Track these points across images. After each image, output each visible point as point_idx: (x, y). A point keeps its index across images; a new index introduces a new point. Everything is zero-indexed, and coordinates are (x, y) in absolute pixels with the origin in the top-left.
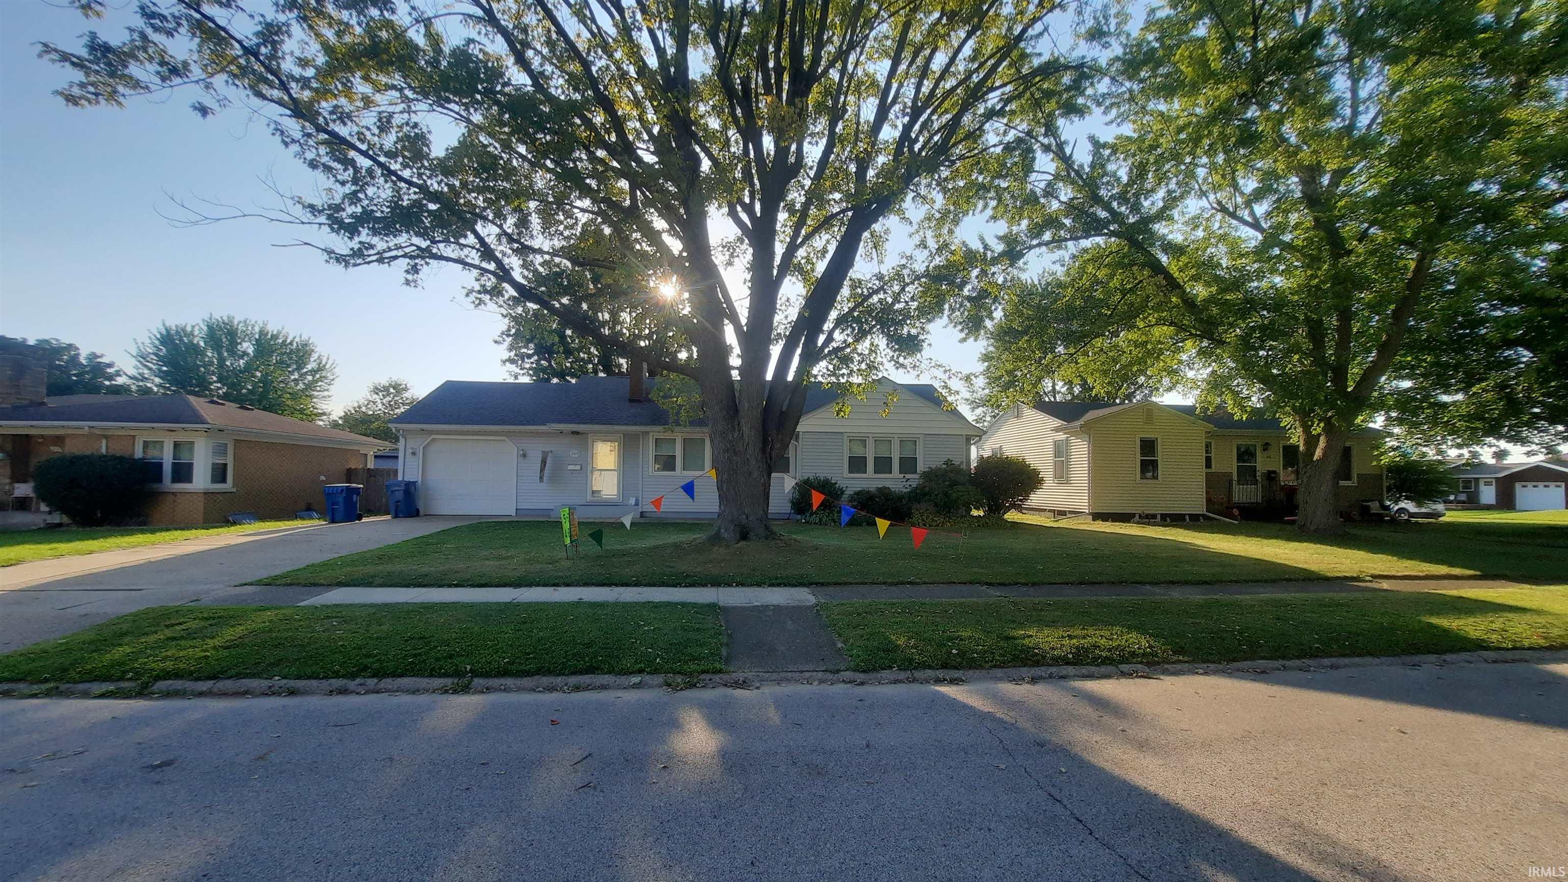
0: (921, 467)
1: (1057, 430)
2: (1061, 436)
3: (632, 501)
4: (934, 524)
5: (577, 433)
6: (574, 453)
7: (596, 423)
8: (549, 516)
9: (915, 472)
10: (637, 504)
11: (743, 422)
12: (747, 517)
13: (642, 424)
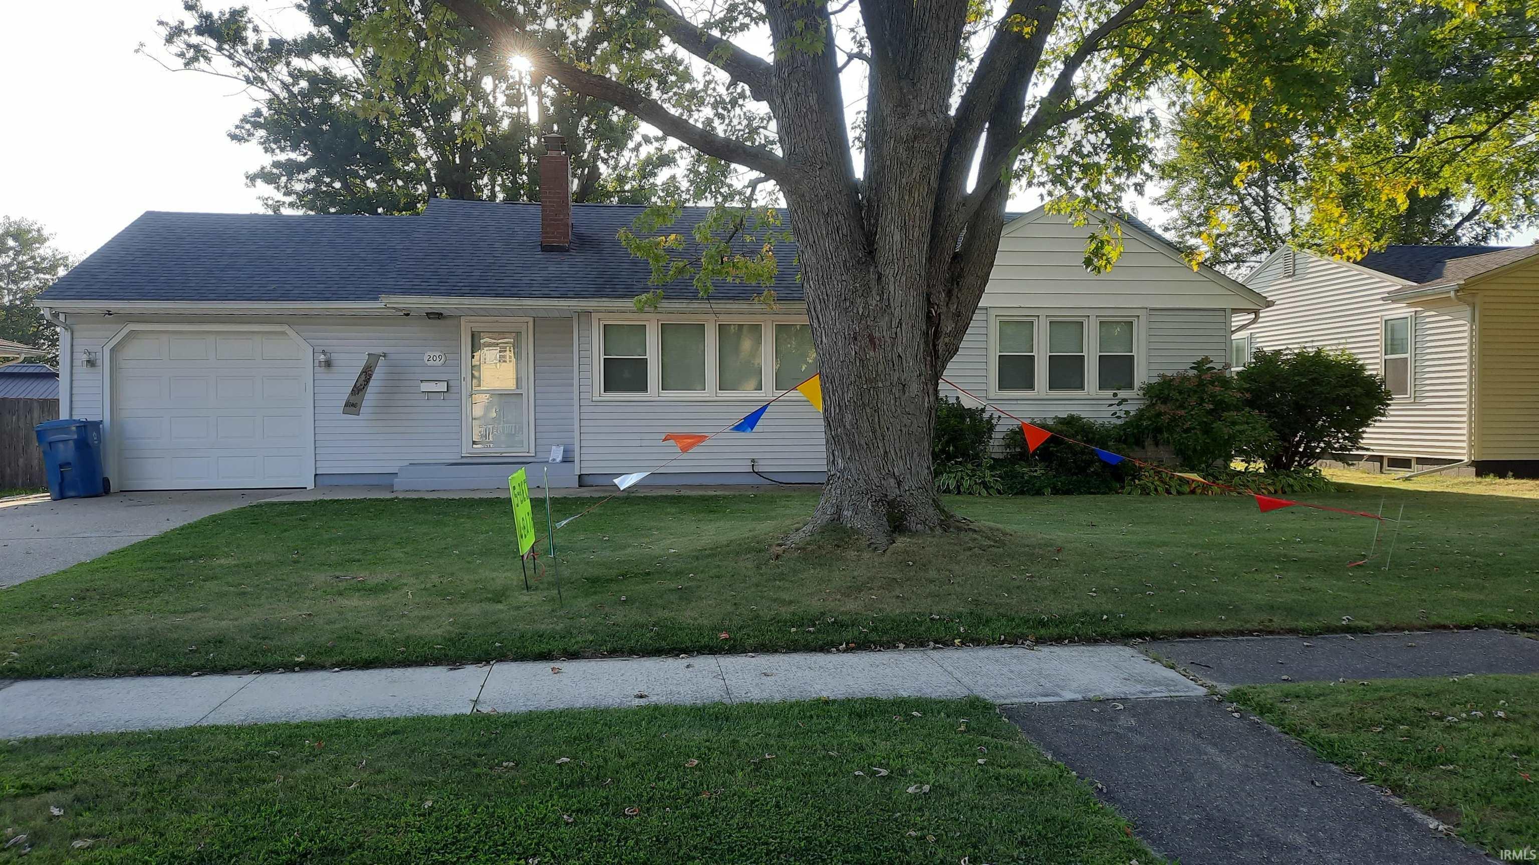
0: (1142, 375)
1: (1394, 297)
2: (1401, 311)
3: (557, 454)
4: (1186, 489)
5: (439, 316)
6: (432, 357)
7: (483, 295)
8: (391, 488)
9: (1130, 386)
10: (567, 459)
11: (888, 272)
12: (899, 483)
13: (578, 295)
